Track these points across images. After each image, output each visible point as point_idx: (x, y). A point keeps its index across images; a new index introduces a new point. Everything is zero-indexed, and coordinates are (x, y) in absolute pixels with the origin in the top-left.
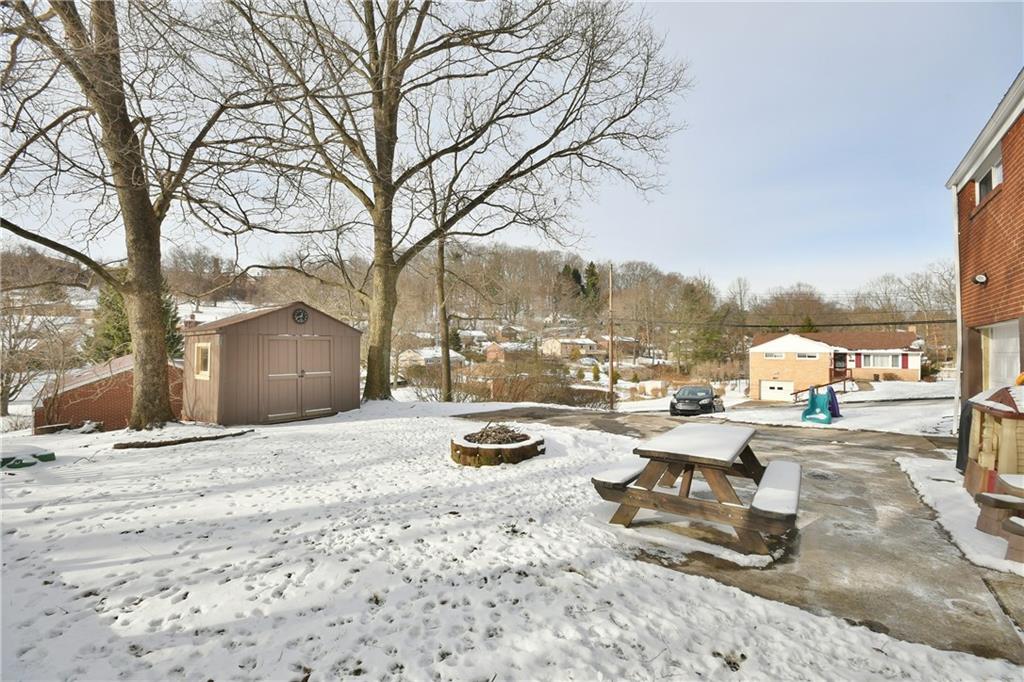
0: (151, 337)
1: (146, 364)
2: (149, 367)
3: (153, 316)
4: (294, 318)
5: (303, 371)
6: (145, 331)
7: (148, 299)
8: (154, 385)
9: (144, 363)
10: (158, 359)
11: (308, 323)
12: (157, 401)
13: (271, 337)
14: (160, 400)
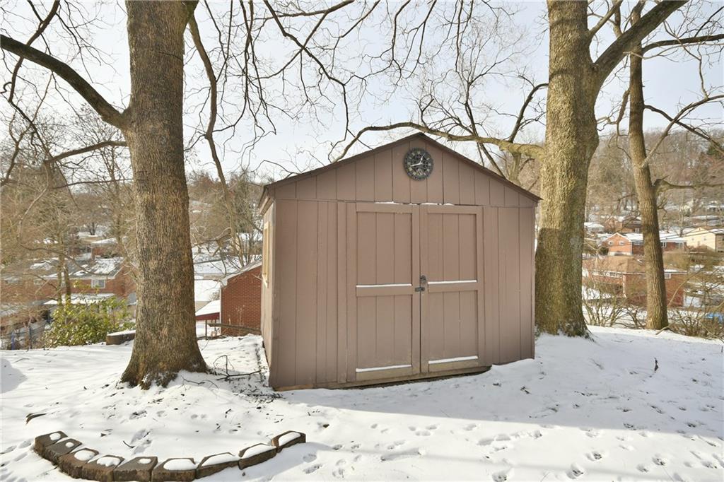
0: (154, 208)
1: (148, 259)
2: (153, 264)
3: (160, 168)
4: (406, 168)
5: (423, 279)
6: (145, 196)
7: (152, 136)
8: (159, 299)
9: (145, 256)
10: (167, 249)
11: (430, 179)
12: (165, 331)
13: (362, 207)
14: (170, 327)
